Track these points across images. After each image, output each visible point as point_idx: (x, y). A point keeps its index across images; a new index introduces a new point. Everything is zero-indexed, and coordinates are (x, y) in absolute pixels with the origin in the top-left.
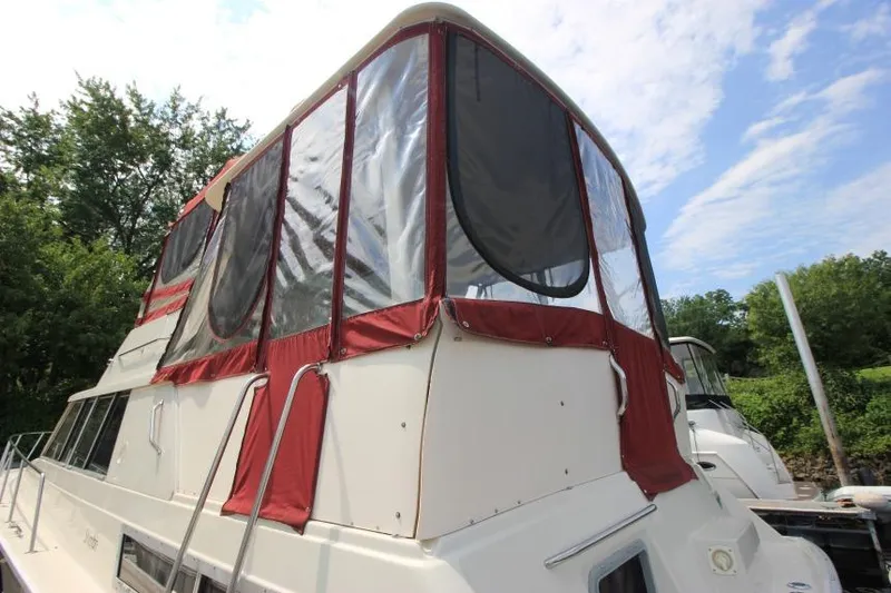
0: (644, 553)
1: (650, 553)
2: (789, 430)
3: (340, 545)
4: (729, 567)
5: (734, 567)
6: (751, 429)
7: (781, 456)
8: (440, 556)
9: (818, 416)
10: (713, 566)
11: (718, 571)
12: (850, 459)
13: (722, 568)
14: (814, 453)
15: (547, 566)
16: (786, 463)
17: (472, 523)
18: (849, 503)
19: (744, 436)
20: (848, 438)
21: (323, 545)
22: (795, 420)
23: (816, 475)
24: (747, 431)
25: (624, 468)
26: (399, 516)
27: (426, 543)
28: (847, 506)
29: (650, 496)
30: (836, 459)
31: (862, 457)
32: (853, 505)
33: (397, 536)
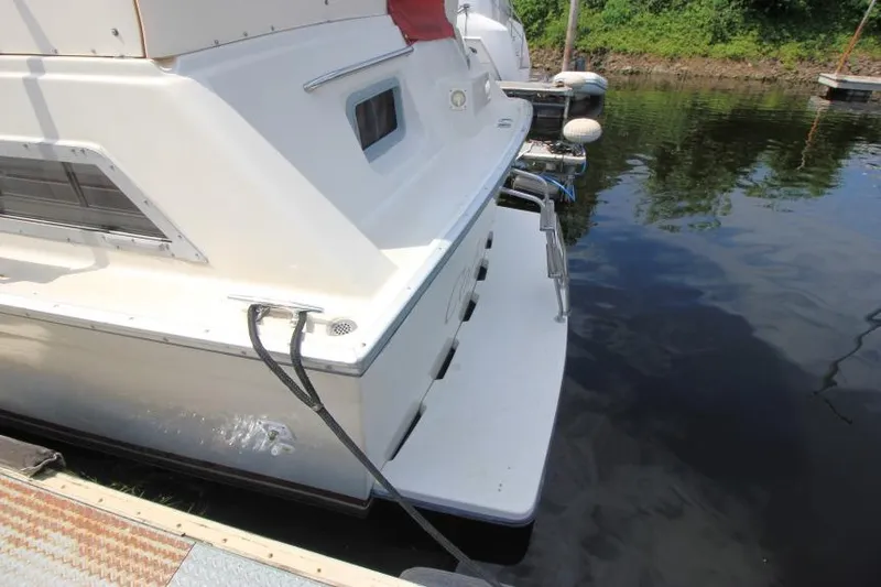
0: (397, 88)
1: (402, 88)
2: (542, 23)
3: (47, 77)
4: (462, 104)
5: (466, 104)
6: (515, 18)
7: (529, 47)
8: (183, 72)
9: (568, 11)
10: (450, 103)
11: (454, 107)
12: (575, 52)
13: (457, 105)
14: (553, 46)
15: (306, 90)
16: (530, 54)
17: (217, 44)
18: (561, 85)
19: (508, 23)
20: (582, 32)
21: (25, 80)
22: (550, 13)
23: (547, 66)
24: (510, 19)
25: (389, 11)
26: (116, 33)
27: (162, 61)
28: (558, 86)
29: (410, 41)
30: (566, 51)
31: (584, 51)
32: (562, 86)
33: (122, 57)
